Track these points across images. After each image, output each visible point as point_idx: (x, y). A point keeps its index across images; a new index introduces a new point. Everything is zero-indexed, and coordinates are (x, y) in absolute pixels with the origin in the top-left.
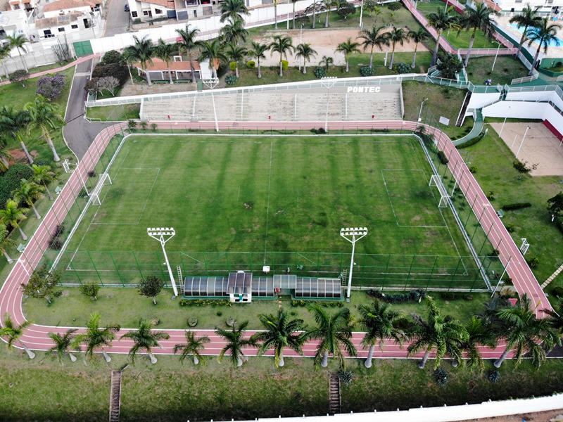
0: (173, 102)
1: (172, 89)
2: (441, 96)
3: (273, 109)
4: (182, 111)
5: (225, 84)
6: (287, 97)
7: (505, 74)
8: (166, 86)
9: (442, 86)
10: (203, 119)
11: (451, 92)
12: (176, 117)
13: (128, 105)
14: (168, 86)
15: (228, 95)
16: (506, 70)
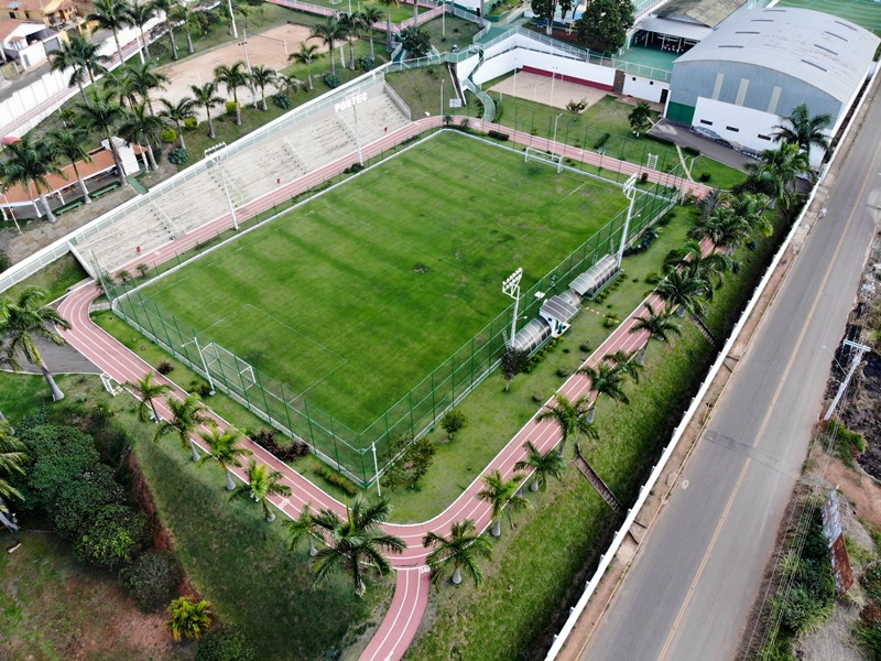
0: (121, 225)
1: (96, 209)
2: (428, 78)
3: (269, 169)
4: (148, 232)
5: (173, 167)
6: (274, 147)
7: (458, 34)
8: (82, 211)
9: (422, 67)
10: (189, 228)
11: (435, 71)
12: (147, 245)
13: (47, 268)
14: (87, 208)
15: (196, 179)
16: (456, 31)
